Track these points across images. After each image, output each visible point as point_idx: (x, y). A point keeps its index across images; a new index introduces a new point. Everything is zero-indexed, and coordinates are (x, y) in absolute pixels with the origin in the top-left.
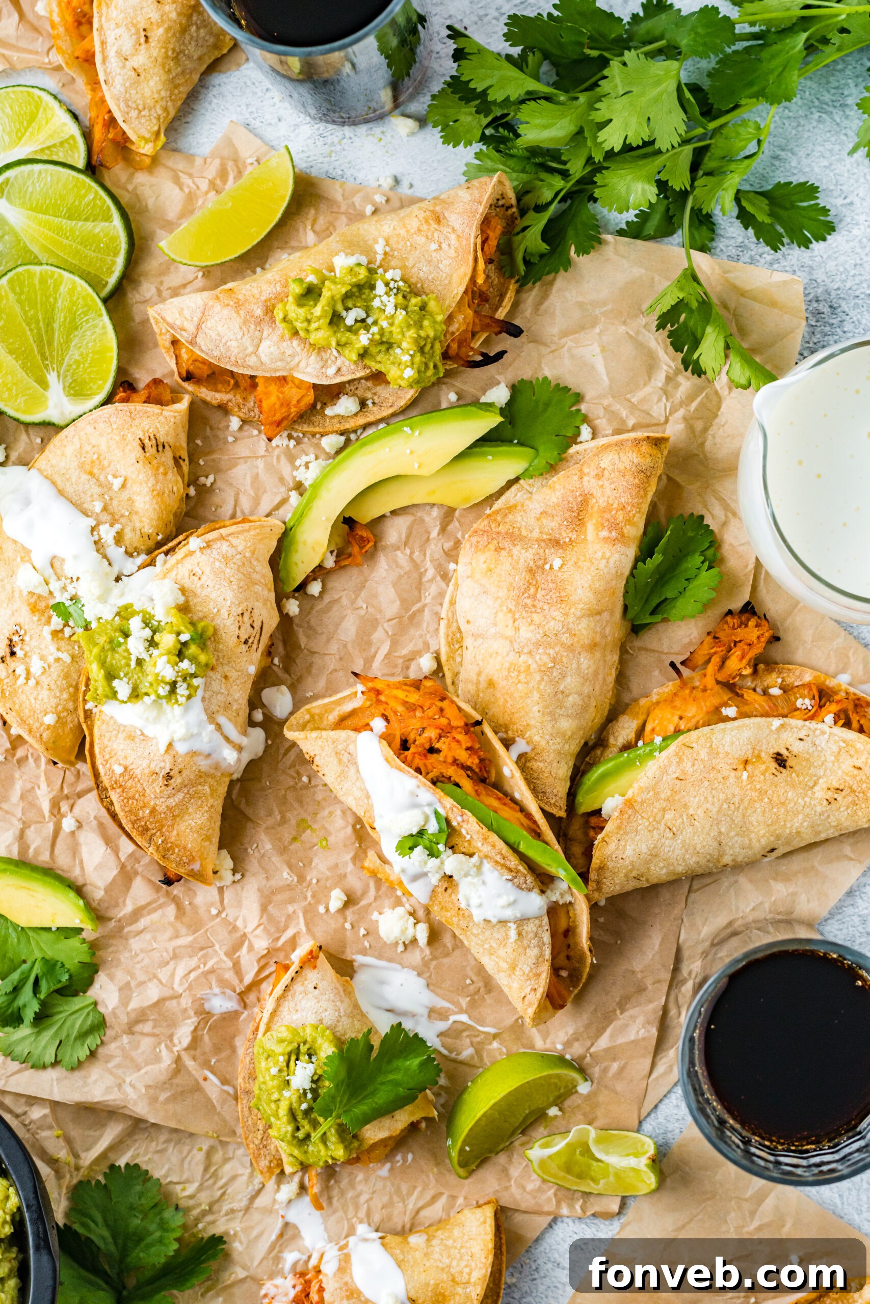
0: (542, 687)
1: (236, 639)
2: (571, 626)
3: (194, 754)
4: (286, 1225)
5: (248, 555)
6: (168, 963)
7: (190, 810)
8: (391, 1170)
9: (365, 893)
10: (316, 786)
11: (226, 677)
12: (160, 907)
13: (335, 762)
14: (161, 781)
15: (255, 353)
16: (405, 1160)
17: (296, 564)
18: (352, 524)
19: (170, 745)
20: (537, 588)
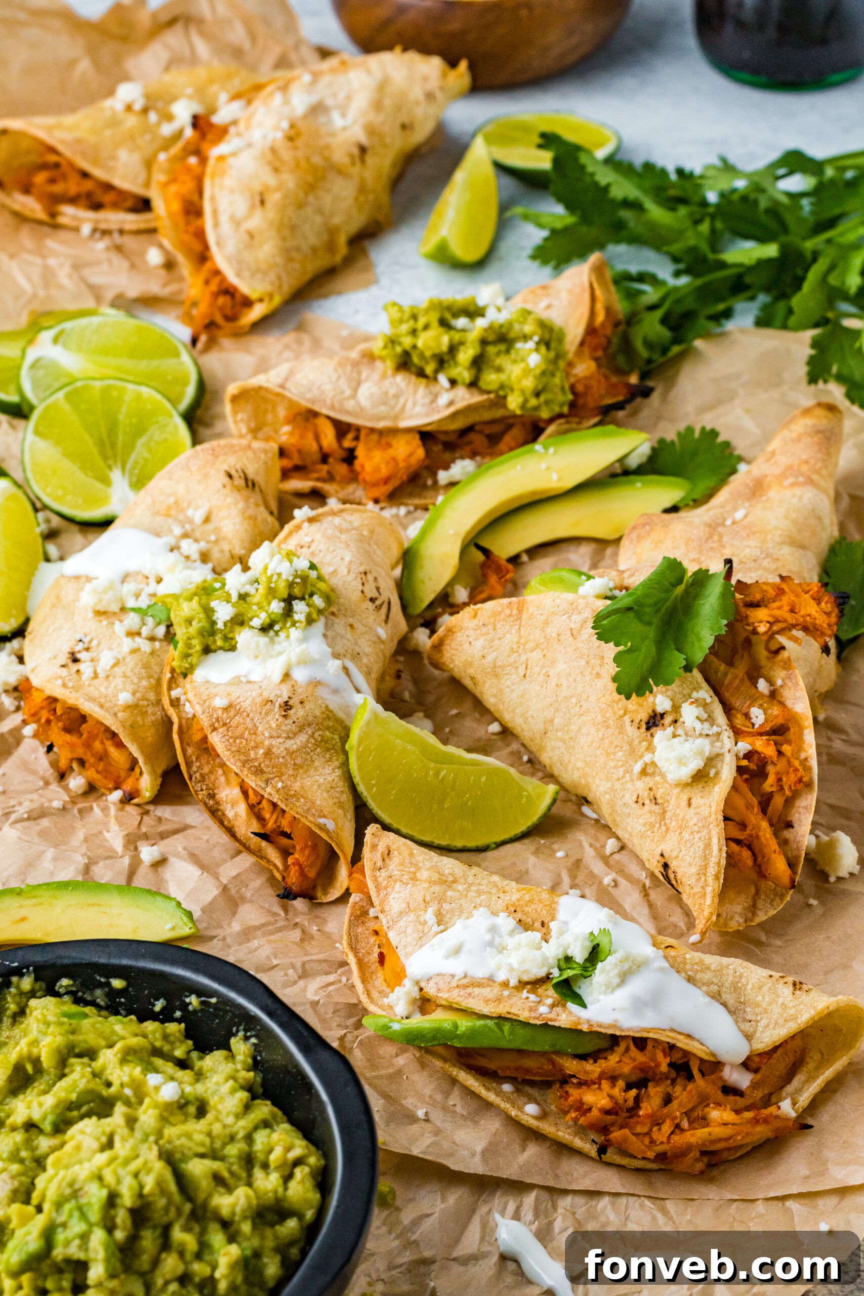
1: (360, 594)
2: (771, 551)
3: (316, 684)
5: (365, 533)
6: (295, 982)
7: (317, 763)
11: (351, 626)
12: (279, 930)
14: (277, 712)
15: (354, 396)
17: (423, 582)
18: (486, 552)
19: (287, 676)
20: (721, 536)
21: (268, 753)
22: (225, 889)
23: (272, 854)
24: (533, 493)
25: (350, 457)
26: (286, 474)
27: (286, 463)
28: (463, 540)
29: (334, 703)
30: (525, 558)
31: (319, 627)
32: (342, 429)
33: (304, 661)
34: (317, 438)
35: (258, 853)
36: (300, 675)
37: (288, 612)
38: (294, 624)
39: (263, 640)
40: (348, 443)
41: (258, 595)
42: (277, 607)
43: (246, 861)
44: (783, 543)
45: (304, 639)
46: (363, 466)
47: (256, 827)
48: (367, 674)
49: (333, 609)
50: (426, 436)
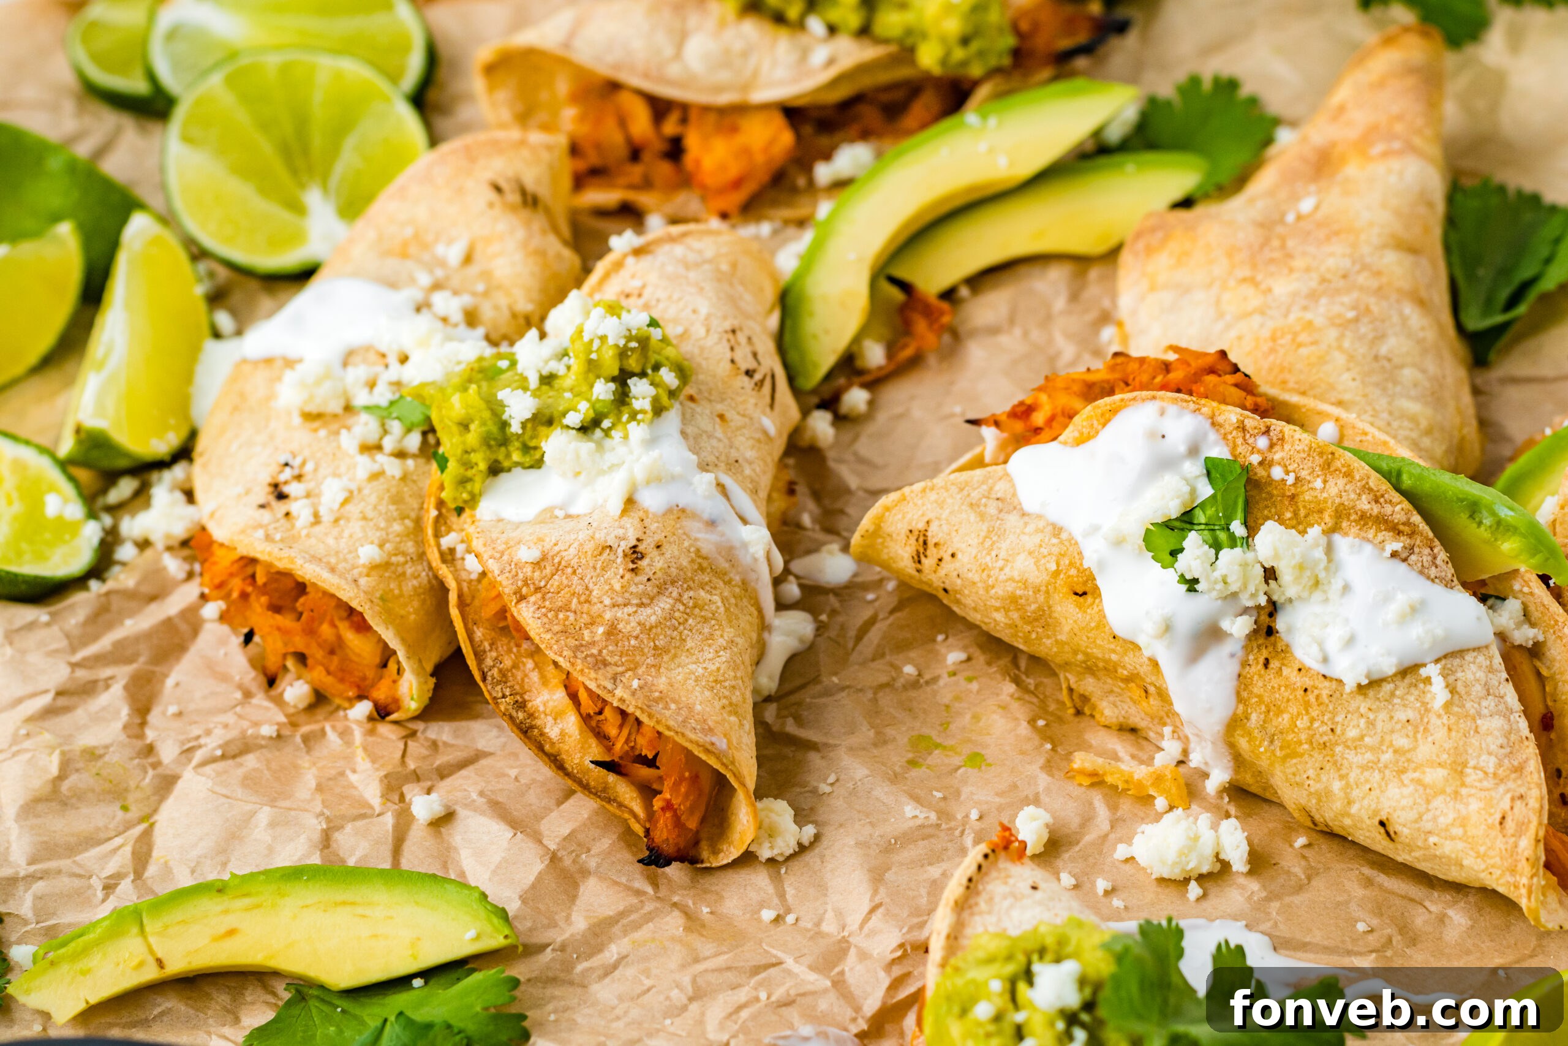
0: (1346, 344)
1: (728, 365)
2: (1368, 260)
3: (679, 514)
5: (725, 267)
7: (690, 644)
9: (1087, 820)
10: (935, 680)
11: (721, 417)
12: (649, 918)
13: (973, 517)
14: (620, 565)
15: (677, 56)
17: (815, 337)
18: (905, 287)
19: (630, 502)
20: (1283, 240)
21: (612, 632)
22: (554, 858)
23: (625, 792)
24: (971, 189)
25: (675, 150)
26: (579, 182)
27: (582, 165)
28: (872, 268)
29: (707, 541)
30: (964, 292)
31: (672, 418)
32: (660, 107)
33: (657, 479)
34: (623, 122)
35: (602, 794)
36: (652, 500)
37: (622, 397)
38: (633, 416)
39: (585, 447)
40: (670, 127)
41: (571, 374)
42: (603, 390)
43: (582, 807)
44: (1384, 246)
45: (652, 442)
46: (698, 162)
47: (596, 751)
48: (754, 492)
49: (689, 390)
50: (792, 113)
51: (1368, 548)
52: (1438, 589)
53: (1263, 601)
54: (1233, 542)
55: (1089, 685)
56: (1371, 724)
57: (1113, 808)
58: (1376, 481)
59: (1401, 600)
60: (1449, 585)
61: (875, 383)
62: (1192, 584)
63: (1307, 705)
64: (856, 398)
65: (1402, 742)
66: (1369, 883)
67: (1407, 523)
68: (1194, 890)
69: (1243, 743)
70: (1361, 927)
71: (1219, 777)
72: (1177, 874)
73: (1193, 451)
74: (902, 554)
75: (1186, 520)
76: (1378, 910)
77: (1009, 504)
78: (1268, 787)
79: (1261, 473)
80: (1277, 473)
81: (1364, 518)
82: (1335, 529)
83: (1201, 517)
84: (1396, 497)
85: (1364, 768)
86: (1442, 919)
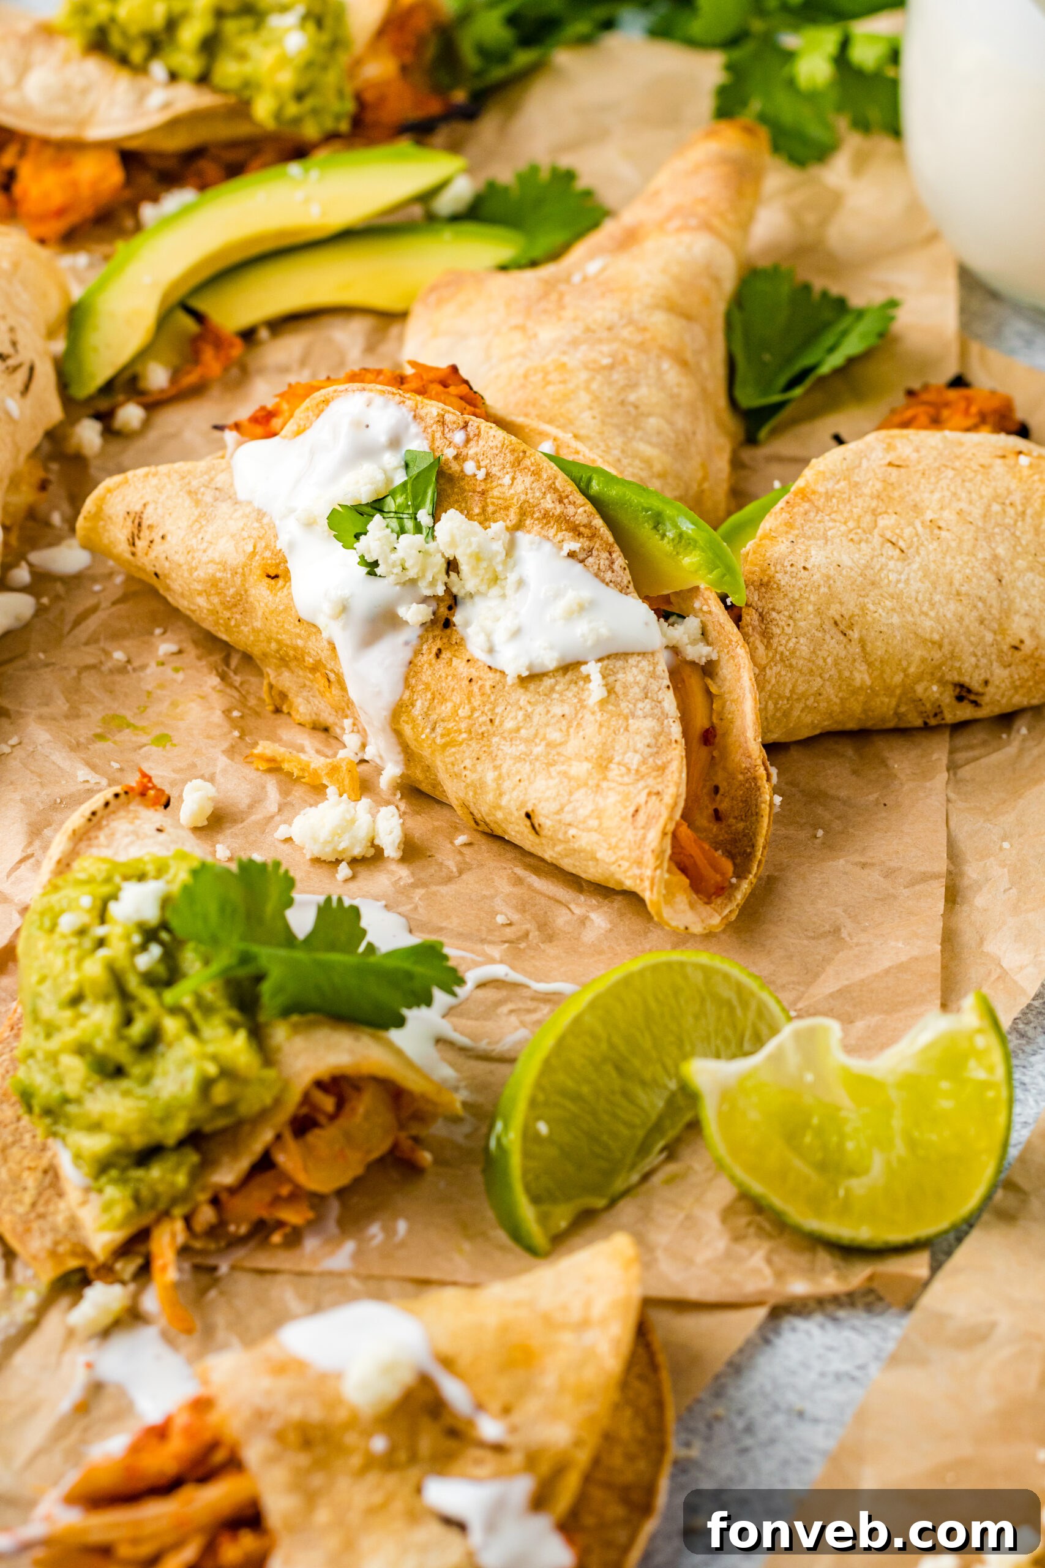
0: (594, 386)
2: (636, 317)
4: (97, 1388)
8: (357, 1256)
9: (256, 802)
10: (143, 667)
13: (188, 502)
15: (18, 86)
16: (390, 1231)
17: (96, 350)
18: (199, 317)
20: (561, 296)
25: (7, 182)
30: (264, 334)
40: (7, 159)
44: (656, 307)
50: (128, 155)
51: (547, 547)
52: (611, 593)
53: (440, 591)
54: (418, 529)
55: (286, 680)
56: (528, 717)
57: (285, 792)
58: (562, 482)
59: (571, 597)
60: (623, 590)
61: (153, 405)
62: (372, 567)
63: (470, 695)
64: (131, 414)
65: (555, 735)
66: (519, 881)
67: (588, 526)
68: (344, 870)
69: (407, 730)
70: (500, 919)
71: (391, 771)
72: (328, 855)
73: (395, 443)
74: (118, 535)
75: (377, 505)
76: (522, 907)
77: (226, 494)
78: (436, 784)
79: (455, 467)
80: (469, 467)
81: (547, 517)
82: (518, 526)
83: (391, 505)
84: (580, 499)
85: (519, 759)
86: (583, 921)
